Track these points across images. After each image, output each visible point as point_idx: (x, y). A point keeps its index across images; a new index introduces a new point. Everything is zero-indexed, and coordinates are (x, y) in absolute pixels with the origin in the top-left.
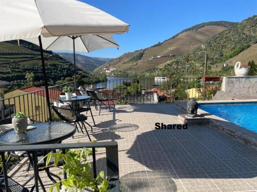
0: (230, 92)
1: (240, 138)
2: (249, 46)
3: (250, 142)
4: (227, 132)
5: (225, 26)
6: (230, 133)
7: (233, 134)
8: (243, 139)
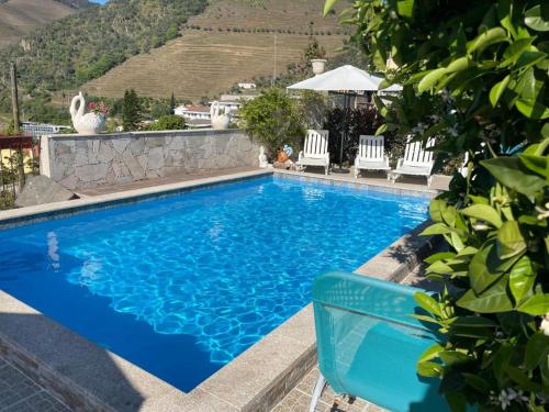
0: (65, 176)
1: (52, 386)
2: (125, 59)
3: (81, 405)
4: (17, 360)
5: (72, 6)
6: (23, 364)
7: (32, 369)
8: (59, 391)
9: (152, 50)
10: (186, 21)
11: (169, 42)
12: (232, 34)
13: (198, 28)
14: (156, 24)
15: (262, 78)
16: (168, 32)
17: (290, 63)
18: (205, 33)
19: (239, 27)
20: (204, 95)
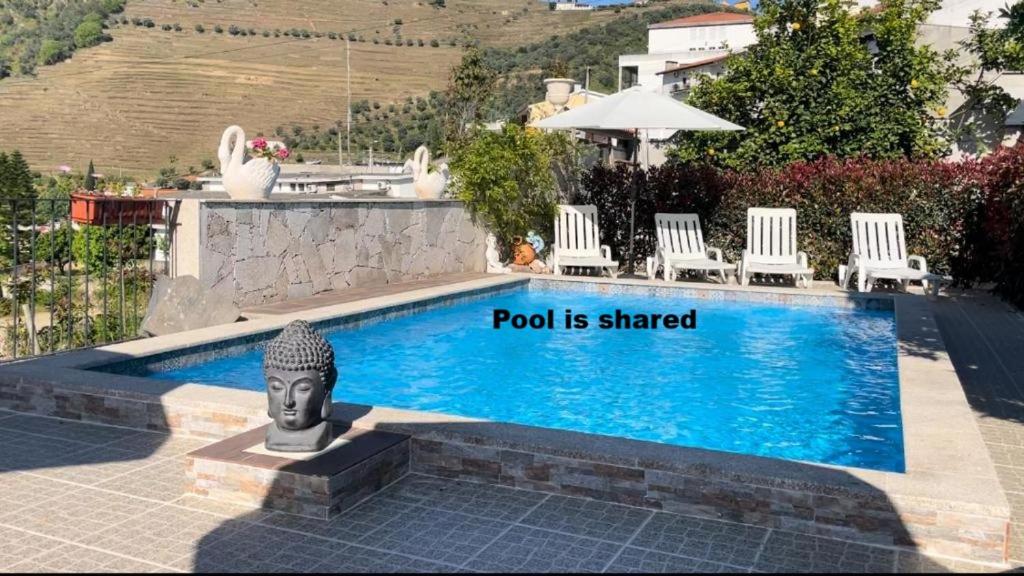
9: (41, 69)
10: (120, 10)
11: (81, 54)
12: (228, 37)
13: (151, 25)
14: (50, 14)
15: (298, 132)
16: (78, 32)
17: (358, 101)
18: (166, 34)
19: (245, 27)
20: (168, 165)
